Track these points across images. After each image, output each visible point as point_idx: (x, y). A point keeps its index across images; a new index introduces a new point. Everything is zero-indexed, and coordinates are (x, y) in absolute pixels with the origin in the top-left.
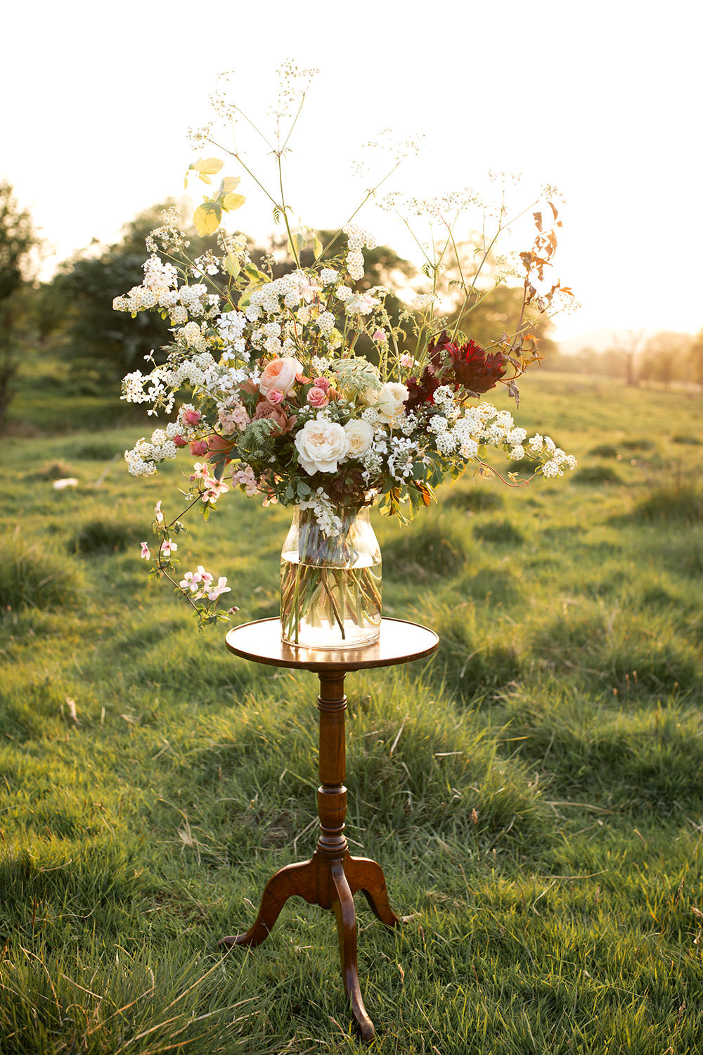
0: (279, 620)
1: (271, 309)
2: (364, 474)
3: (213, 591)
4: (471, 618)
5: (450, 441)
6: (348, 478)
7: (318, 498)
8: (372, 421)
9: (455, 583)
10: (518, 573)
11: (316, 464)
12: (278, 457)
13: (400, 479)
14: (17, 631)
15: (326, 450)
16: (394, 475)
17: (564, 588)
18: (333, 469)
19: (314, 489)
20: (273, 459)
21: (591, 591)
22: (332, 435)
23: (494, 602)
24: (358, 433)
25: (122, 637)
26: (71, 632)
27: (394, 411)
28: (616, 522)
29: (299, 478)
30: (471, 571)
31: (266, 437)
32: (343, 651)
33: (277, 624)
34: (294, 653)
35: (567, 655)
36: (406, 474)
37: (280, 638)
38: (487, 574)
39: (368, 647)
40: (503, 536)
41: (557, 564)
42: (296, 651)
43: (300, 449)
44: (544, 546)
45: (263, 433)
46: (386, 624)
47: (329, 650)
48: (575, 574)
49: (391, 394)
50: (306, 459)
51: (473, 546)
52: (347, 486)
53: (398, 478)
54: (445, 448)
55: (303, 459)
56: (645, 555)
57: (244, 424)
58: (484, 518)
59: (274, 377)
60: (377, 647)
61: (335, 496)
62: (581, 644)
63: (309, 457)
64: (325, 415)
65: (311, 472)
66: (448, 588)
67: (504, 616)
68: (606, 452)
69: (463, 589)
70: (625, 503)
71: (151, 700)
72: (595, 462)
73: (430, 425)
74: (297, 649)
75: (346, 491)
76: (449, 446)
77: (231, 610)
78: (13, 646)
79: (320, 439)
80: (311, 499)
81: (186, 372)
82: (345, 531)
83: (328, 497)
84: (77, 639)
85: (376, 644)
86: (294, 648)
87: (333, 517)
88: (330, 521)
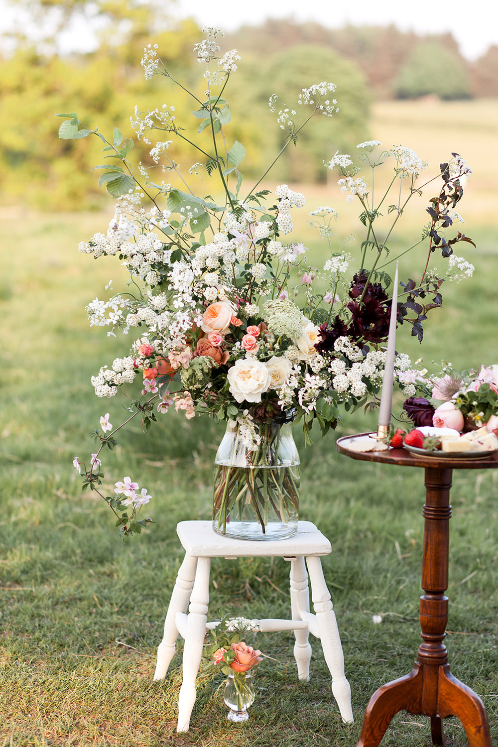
2: (280, 403)
6: (269, 406)
7: (244, 418)
11: (244, 395)
12: (214, 384)
15: (252, 384)
18: (258, 400)
19: (241, 411)
20: (210, 386)
24: (278, 368)
29: (229, 402)
43: (231, 382)
50: (236, 389)
52: (267, 412)
54: (339, 387)
55: (233, 389)
63: (238, 387)
64: (253, 355)
65: (239, 400)
73: (331, 367)
75: (267, 415)
76: (342, 386)
79: (247, 374)
83: (252, 418)
87: (255, 435)
88: (252, 438)
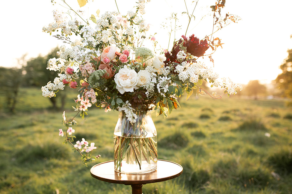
0: (114, 162)
1: (104, 25)
2: (146, 93)
3: (88, 149)
4: (192, 160)
5: (185, 75)
6: (139, 95)
7: (126, 105)
8: (150, 71)
9: (186, 149)
10: (205, 146)
11: (124, 88)
12: (108, 88)
13: (163, 94)
14: (47, 166)
15: (128, 82)
16: (160, 92)
17: (220, 150)
18: (132, 90)
19: (125, 102)
20: (106, 89)
21: (229, 151)
22: (131, 75)
23: (199, 155)
24: (143, 75)
25: (80, 168)
26: (65, 166)
27: (159, 66)
28: (233, 130)
29: (117, 96)
30: (191, 145)
31: (100, 77)
32: (141, 175)
33: (112, 164)
34: (119, 176)
35: (224, 172)
36: (165, 91)
37: (114, 170)
38: (196, 146)
39: (151, 173)
40: (199, 135)
41: (217, 143)
42: (120, 175)
43: (116, 82)
44: (212, 138)
45: (99, 75)
46: (160, 163)
47: (135, 174)
48: (223, 146)
49: (158, 59)
50: (119, 86)
51: (191, 138)
52: (139, 99)
53: (162, 94)
54: (183, 78)
55: (118, 87)
56: (244, 140)
57: (91, 71)
58: (193, 130)
59: (106, 53)
60: (155, 173)
61: (134, 105)
62: (229, 168)
63: (120, 85)
64: (128, 67)
65: (122, 92)
66: (184, 151)
67: (202, 160)
68: (227, 112)
69: (189, 151)
70: (235, 125)
71: (85, 189)
72: (224, 115)
73: (176, 69)
74: (120, 174)
75: (139, 102)
76: (185, 77)
77: (97, 156)
78: (45, 171)
79: (125, 77)
80: (123, 106)
81: (68, 52)
82: (141, 122)
83: (130, 105)
84: (67, 168)
85: (155, 171)
86: (119, 174)
87: (133, 114)
88: (132, 116)
